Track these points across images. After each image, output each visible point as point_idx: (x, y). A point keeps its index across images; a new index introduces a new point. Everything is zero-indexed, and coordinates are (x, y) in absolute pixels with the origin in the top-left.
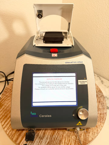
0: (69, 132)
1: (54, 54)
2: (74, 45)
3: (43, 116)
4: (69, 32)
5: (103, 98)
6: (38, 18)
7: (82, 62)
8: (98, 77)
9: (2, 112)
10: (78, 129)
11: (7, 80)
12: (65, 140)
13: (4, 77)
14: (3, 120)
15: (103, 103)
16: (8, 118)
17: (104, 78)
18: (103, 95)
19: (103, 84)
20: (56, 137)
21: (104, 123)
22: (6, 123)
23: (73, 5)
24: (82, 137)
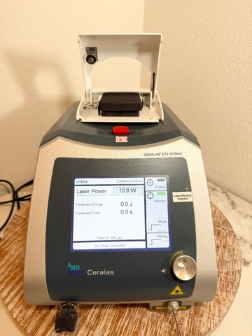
0: (156, 313)
1: (121, 138)
2: (163, 119)
3: (95, 273)
4: (153, 93)
5: (233, 237)
6: (87, 63)
7: (180, 154)
8: (225, 194)
9: (4, 268)
10: (175, 305)
11: (16, 199)
12: (146, 333)
13: (9, 192)
14: (6, 287)
15: (234, 249)
16: (18, 283)
17: (237, 195)
18: (232, 231)
19: (234, 208)
20: (126, 325)
21: (234, 294)
22: (13, 294)
23: (160, 36)
24: (185, 325)
